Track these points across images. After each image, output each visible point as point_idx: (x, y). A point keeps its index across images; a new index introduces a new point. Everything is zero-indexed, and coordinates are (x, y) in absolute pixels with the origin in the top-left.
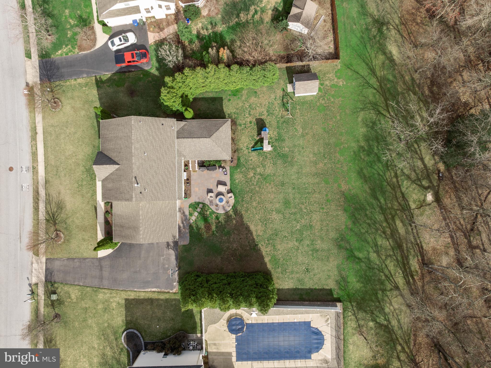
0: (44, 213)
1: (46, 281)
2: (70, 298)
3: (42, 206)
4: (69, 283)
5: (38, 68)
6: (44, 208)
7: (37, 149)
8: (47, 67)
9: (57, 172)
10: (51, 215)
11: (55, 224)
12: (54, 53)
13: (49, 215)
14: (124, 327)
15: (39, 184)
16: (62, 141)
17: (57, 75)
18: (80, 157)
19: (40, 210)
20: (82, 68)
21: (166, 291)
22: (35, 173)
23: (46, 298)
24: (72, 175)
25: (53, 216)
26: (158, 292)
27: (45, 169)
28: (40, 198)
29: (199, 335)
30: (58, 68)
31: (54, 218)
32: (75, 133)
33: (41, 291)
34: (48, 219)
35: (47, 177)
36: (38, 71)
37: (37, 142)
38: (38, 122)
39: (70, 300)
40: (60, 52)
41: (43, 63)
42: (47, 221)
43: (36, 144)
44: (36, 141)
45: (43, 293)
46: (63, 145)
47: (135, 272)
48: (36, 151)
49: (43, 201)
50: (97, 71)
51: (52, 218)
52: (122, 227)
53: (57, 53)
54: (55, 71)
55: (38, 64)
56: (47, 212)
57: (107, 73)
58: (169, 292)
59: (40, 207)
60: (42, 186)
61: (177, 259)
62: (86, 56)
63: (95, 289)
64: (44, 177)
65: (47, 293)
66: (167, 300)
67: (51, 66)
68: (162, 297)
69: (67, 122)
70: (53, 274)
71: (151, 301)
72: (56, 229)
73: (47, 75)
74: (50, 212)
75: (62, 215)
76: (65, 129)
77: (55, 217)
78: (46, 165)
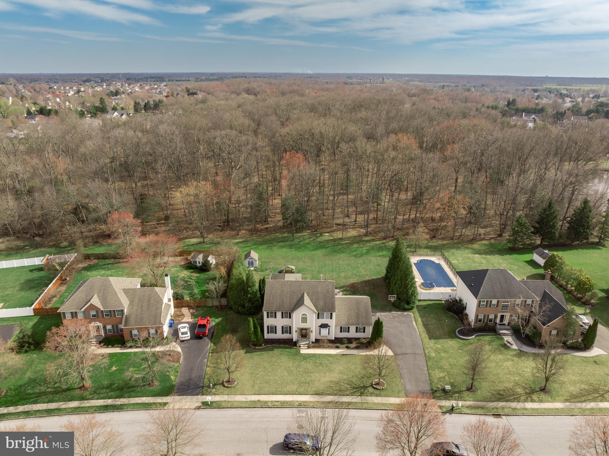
0: (354, 397)
1: (434, 398)
2: (444, 378)
3: (345, 399)
4: (428, 378)
5: (181, 397)
6: (348, 397)
7: (278, 401)
8: (184, 389)
9: (306, 383)
10: (355, 390)
11: (365, 387)
12: (171, 382)
13: (355, 392)
14: (457, 339)
15: (319, 401)
16: (271, 378)
17: (197, 380)
18: (290, 364)
19: (350, 401)
20: (197, 362)
21: (413, 318)
22: (306, 404)
23: (453, 398)
24: (310, 371)
25: (356, 389)
26: (416, 322)
27: (302, 394)
28: (337, 400)
29: (443, 302)
30: (190, 379)
31: (358, 388)
32: (265, 368)
33: (447, 404)
34: (359, 394)
35: (312, 393)
36: (185, 397)
37: (270, 400)
38: (246, 399)
39: (447, 378)
40: (172, 377)
41: (178, 392)
42: (361, 394)
43: (272, 402)
44: (268, 401)
45: (448, 401)
46: (277, 378)
47: (402, 333)
48: (279, 402)
49: (339, 398)
50: (205, 352)
51: (358, 389)
52: (358, 316)
53: (173, 379)
54: (192, 382)
55: (178, 397)
56: (352, 394)
57: (209, 346)
58: (414, 317)
59: (347, 400)
60: (322, 398)
61: (384, 312)
62: (185, 359)
63: (427, 359)
64: (311, 396)
65: (447, 397)
66: (421, 317)
67: (185, 386)
68: (420, 320)
69: (251, 374)
70: (423, 391)
71: (425, 325)
72: (371, 386)
73: (194, 389)
74: (352, 391)
75: (354, 380)
76: (259, 375)
77: (357, 386)
78: (297, 393)
